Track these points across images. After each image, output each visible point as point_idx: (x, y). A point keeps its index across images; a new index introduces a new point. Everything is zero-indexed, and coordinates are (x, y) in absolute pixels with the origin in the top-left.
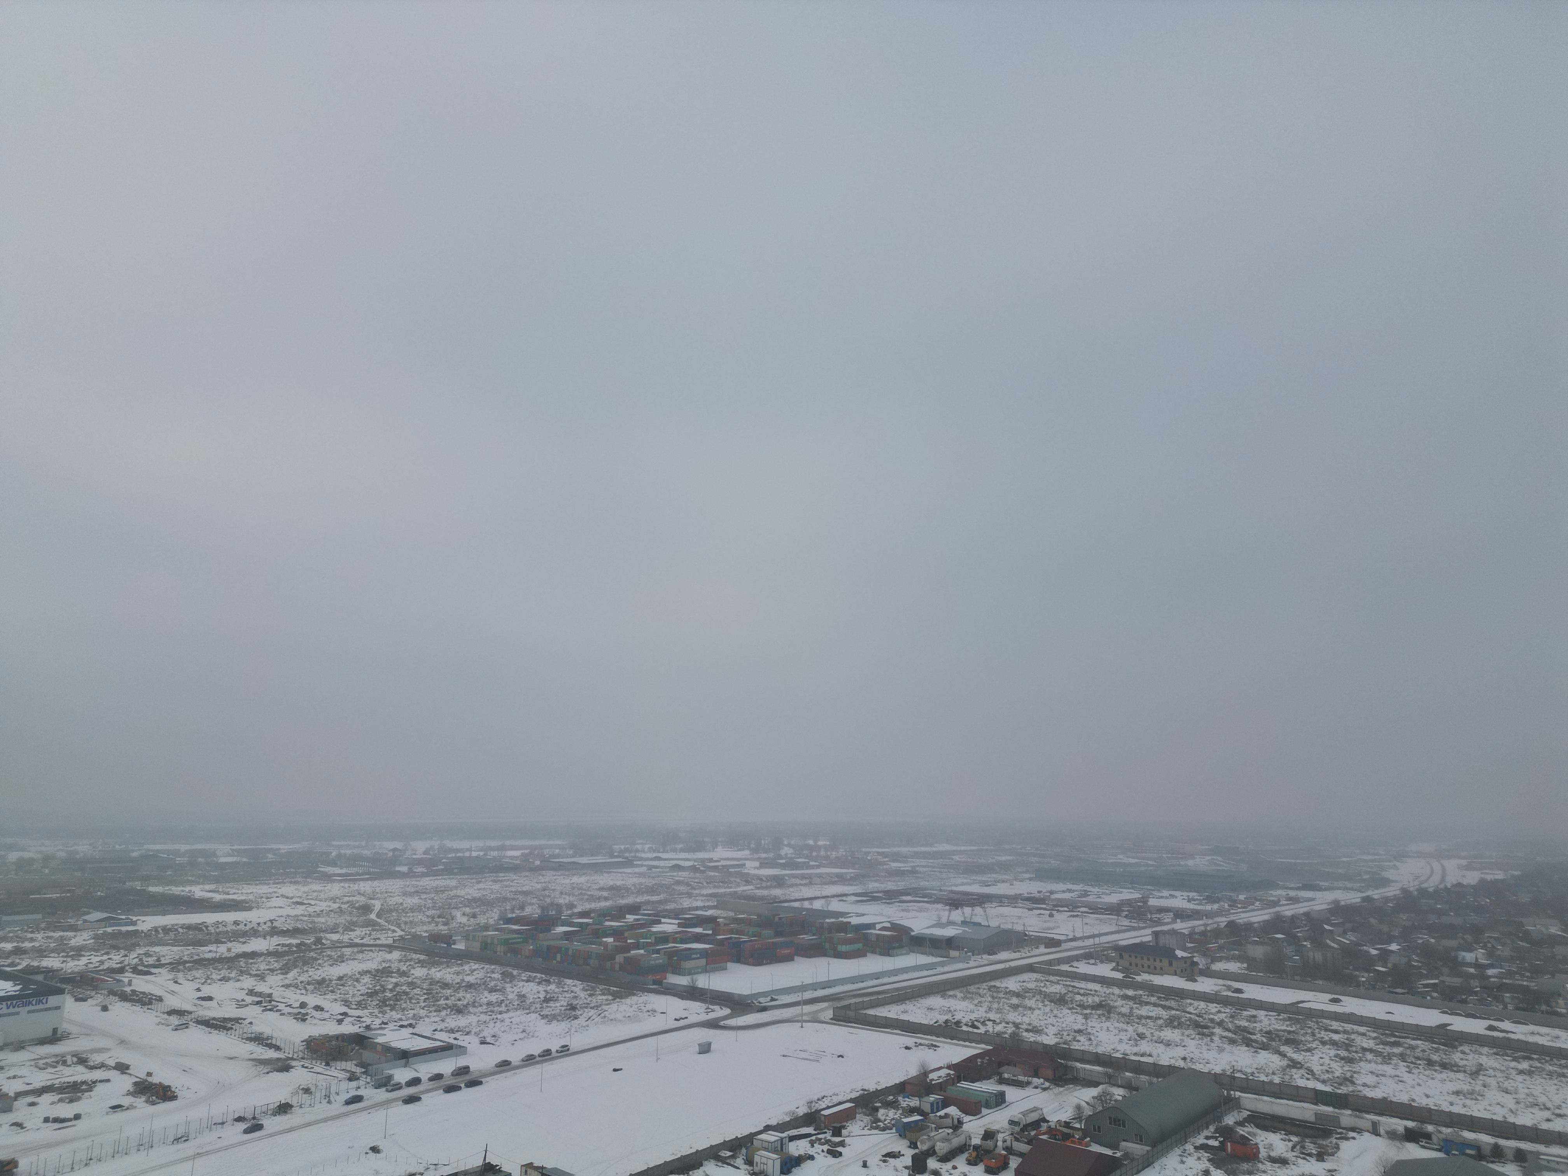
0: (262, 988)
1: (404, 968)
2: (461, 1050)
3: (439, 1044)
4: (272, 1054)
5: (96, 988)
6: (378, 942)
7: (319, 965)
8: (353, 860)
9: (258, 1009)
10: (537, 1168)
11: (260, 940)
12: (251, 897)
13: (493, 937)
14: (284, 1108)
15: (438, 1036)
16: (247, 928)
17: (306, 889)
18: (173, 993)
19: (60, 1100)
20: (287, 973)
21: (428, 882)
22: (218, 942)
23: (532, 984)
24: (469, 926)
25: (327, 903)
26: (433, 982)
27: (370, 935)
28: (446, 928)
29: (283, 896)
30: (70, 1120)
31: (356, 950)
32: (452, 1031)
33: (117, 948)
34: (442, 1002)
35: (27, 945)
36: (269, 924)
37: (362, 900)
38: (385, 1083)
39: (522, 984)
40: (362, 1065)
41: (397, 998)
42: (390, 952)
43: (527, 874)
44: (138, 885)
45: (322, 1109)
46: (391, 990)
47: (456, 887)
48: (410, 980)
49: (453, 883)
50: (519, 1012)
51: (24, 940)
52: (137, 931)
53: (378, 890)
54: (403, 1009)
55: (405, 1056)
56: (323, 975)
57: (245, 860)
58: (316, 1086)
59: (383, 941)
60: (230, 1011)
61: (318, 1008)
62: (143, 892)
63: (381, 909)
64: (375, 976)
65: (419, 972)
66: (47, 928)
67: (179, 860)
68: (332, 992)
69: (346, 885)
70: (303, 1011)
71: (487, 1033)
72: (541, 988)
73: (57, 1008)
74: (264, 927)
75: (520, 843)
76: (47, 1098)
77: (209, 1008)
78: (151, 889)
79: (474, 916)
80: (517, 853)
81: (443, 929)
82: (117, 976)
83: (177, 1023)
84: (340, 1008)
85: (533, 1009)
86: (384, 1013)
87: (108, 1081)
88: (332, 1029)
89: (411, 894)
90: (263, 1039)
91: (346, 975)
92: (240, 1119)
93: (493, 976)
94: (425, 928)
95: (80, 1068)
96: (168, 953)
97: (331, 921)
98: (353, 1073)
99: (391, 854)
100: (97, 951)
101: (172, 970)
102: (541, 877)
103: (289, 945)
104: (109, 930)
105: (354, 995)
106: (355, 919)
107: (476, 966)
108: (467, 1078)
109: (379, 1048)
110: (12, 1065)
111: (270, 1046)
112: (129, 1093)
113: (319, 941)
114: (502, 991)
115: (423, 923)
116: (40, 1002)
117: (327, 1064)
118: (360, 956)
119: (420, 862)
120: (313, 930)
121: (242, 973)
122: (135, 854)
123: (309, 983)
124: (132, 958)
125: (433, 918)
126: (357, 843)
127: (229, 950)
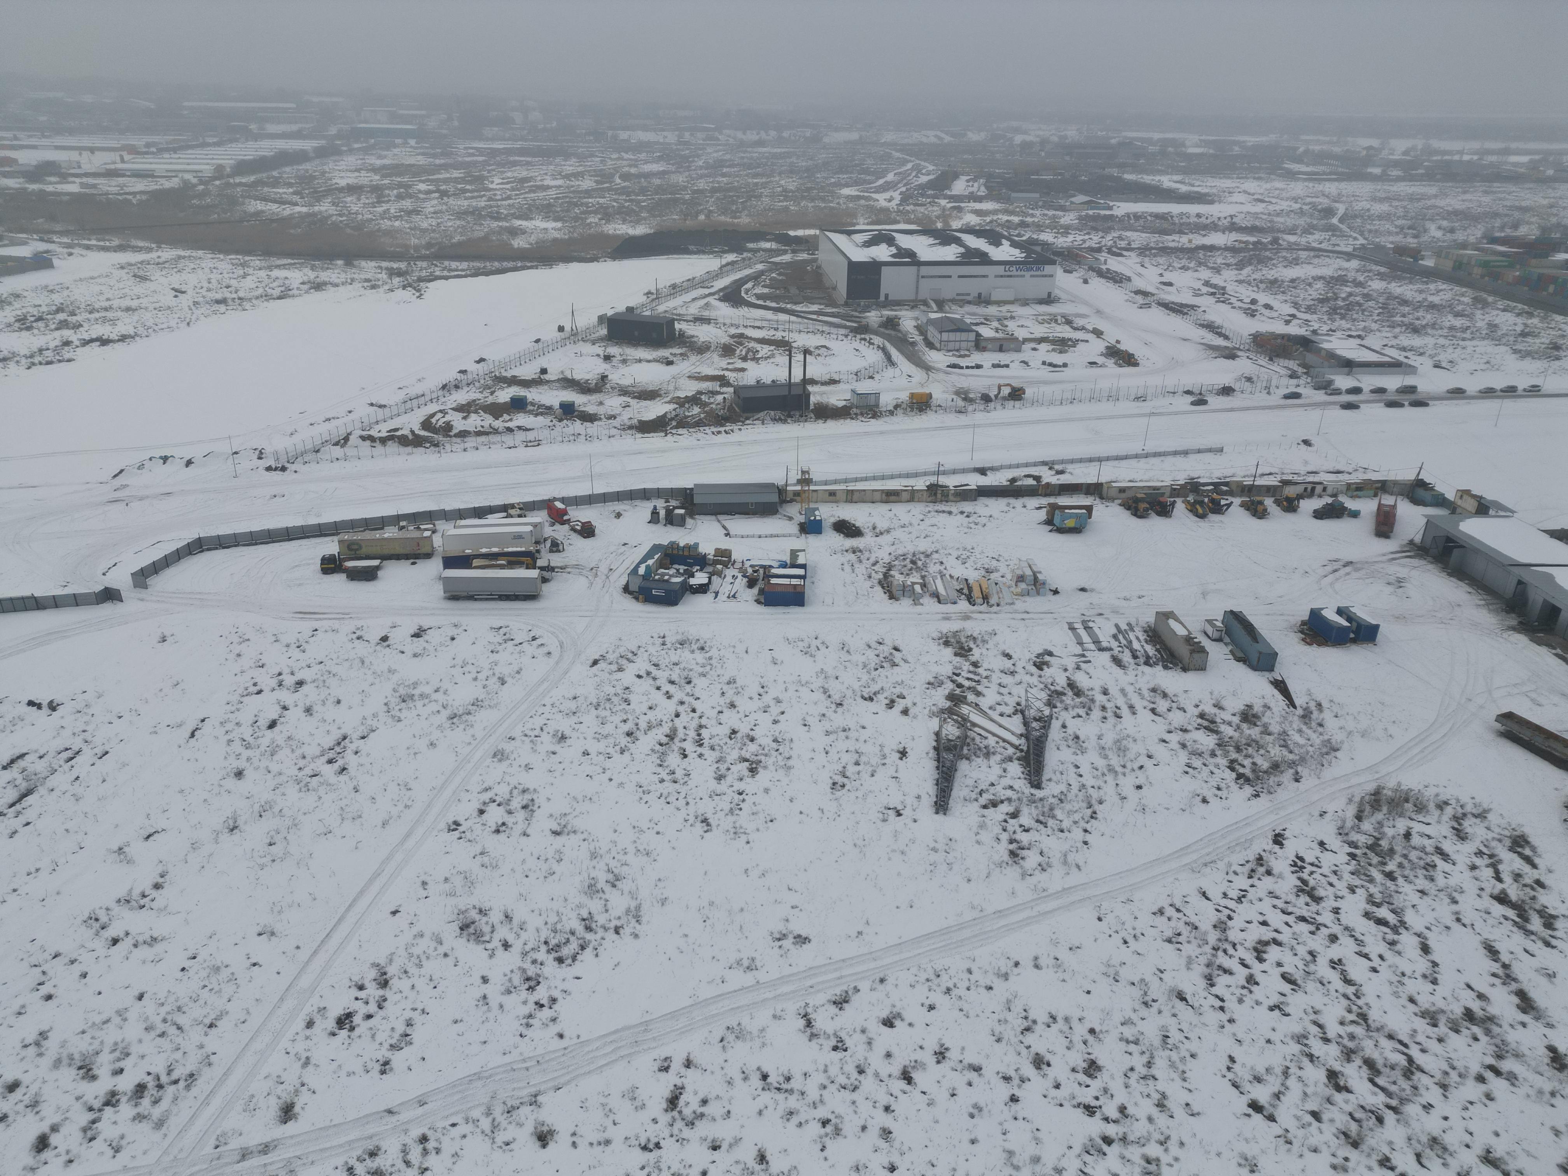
0: (1217, 280)
1: (1361, 279)
2: (1411, 370)
3: (1387, 359)
4: (1220, 342)
5: (1079, 263)
6: (1337, 248)
7: (1274, 265)
8: (1320, 158)
9: (1212, 300)
10: (1474, 497)
11: (1219, 234)
12: (1214, 191)
13: (1470, 257)
14: (1227, 391)
15: (1387, 351)
16: (1209, 221)
17: (1268, 186)
18: (1140, 275)
19: (1053, 350)
20: (1241, 269)
21: (1403, 188)
22: (1181, 232)
23: (1509, 314)
24: (1444, 241)
25: (1288, 203)
26: (1391, 297)
27: (1329, 240)
28: (1416, 241)
29: (1245, 192)
30: (1060, 366)
31: (1312, 254)
32: (1404, 349)
33: (1096, 229)
34: (1398, 319)
35: (1029, 220)
36: (1229, 219)
37: (1325, 202)
38: (1326, 386)
39: (1495, 312)
40: (1303, 365)
41: (1349, 308)
42: (1348, 260)
43: (1531, 185)
44: (1115, 172)
45: (1261, 398)
46: (1344, 299)
47: (1436, 196)
48: (1366, 291)
49: (1432, 190)
50: (1486, 342)
51: (1026, 215)
52: (1112, 215)
53: (1344, 192)
54: (1354, 320)
55: (1349, 365)
56: (1276, 275)
57: (1211, 151)
58: (1258, 377)
59: (1342, 248)
60: (1186, 298)
61: (1268, 306)
62: (1119, 179)
63: (1345, 214)
64: (1329, 283)
65: (1377, 285)
66: (1043, 207)
67: (1152, 149)
68: (1283, 293)
69: (1311, 185)
70: (1253, 307)
71: (1443, 358)
72: (1519, 320)
73: (1051, 276)
74: (1225, 222)
75: (1531, 146)
76: (1044, 347)
77: (1169, 293)
78: (1127, 176)
79: (1452, 231)
80: (1525, 159)
81: (1412, 242)
82: (1096, 255)
83: (1142, 302)
84: (1288, 309)
85: (1504, 341)
86: (1333, 320)
87: (1087, 341)
88: (1279, 328)
89: (1381, 200)
90: (1215, 328)
91: (1298, 278)
92: (1188, 392)
93: (1462, 299)
94: (1391, 239)
95: (1067, 328)
96: (1138, 238)
97: (1290, 222)
98: (1295, 372)
99: (1365, 152)
100: (1080, 230)
101: (1140, 254)
102: (1550, 191)
103: (1247, 242)
104: (1091, 212)
105: (1304, 299)
106: (1315, 222)
107: (1444, 286)
108: (1413, 397)
109: (1323, 353)
110: (1020, 317)
111: (1220, 334)
112: (1102, 355)
113: (1275, 241)
114: (1470, 317)
115: (1390, 233)
116: (1039, 269)
117: (1271, 359)
118: (1316, 261)
119: (1396, 164)
120: (1271, 230)
121: (1200, 264)
122: (1113, 141)
123: (1261, 282)
124: (1108, 240)
125: (1402, 228)
126: (1328, 139)
127: (1190, 241)
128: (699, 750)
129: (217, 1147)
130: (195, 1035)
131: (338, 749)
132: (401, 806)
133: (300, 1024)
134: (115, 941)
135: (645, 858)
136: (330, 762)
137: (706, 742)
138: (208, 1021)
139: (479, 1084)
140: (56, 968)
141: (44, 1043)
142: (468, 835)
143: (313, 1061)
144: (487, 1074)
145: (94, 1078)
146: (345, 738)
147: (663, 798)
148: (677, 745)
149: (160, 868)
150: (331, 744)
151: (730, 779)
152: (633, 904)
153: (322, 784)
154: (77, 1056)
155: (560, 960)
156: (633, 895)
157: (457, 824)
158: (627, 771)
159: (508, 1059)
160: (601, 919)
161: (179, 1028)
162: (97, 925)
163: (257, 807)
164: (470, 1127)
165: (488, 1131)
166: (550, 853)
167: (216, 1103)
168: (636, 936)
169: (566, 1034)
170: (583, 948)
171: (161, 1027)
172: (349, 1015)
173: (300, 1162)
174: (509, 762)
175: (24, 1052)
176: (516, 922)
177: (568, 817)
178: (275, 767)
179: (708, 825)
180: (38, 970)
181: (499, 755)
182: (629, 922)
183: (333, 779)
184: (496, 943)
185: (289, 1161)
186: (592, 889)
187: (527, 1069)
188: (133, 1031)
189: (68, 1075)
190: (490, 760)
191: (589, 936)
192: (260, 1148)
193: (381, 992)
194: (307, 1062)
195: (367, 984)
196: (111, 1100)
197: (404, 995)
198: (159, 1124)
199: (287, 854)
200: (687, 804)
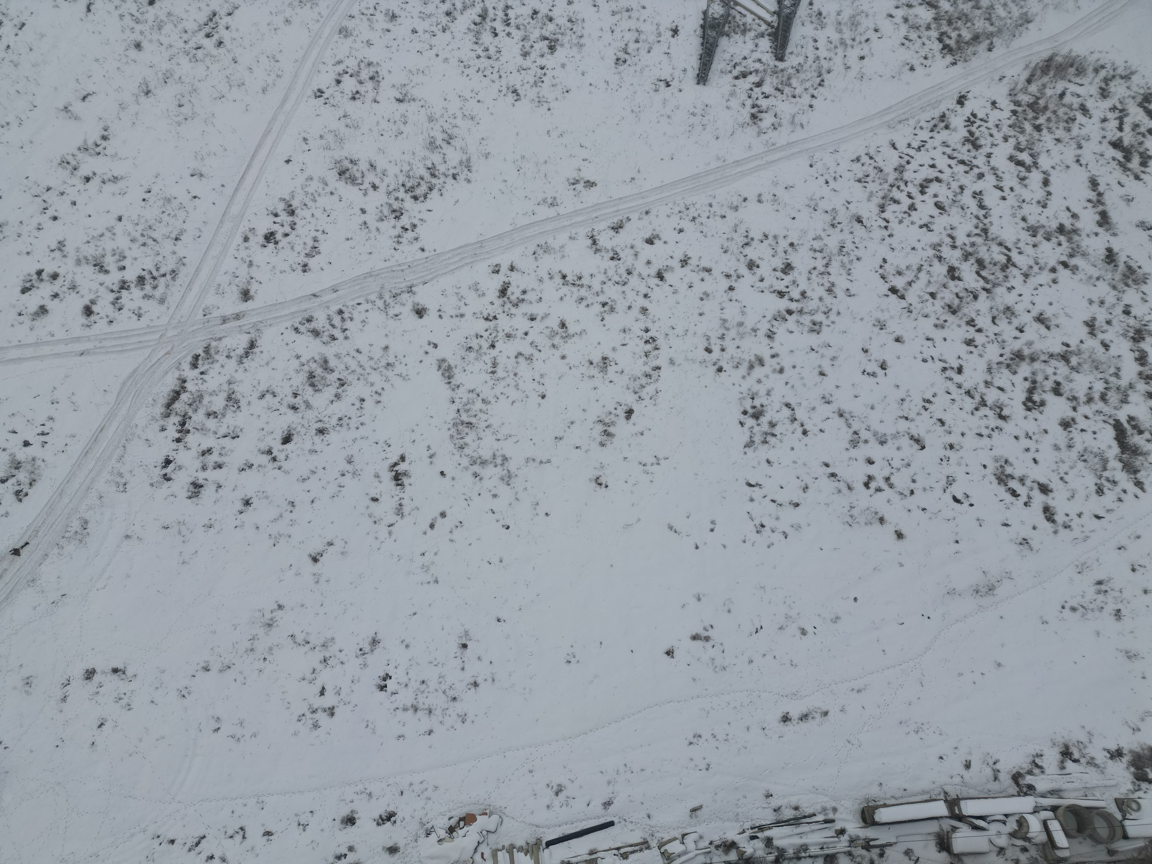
128: (508, 29)
129: (205, 315)
130: (167, 246)
131: (211, 25)
132: (273, 76)
133: (239, 239)
134: (88, 179)
135: (470, 122)
136: (208, 36)
137: (512, 21)
138: (173, 236)
139: (371, 279)
140: (52, 197)
141: (63, 249)
142: (331, 100)
143: (255, 263)
144: (375, 273)
145: (107, 272)
146: (215, 14)
147: (480, 72)
148: (488, 24)
149: (102, 124)
150: (205, 19)
151: (534, 55)
152: (464, 158)
153: (206, 55)
154: (90, 258)
155: (415, 198)
156: (464, 151)
157: (320, 91)
158: (450, 48)
159: (388, 264)
160: (442, 168)
161: (155, 240)
162: (70, 167)
163: (160, 74)
164: (369, 306)
165: (382, 308)
166: (397, 117)
167: (196, 289)
168: (469, 181)
169: (425, 248)
170: (431, 189)
171: (142, 240)
172: (272, 234)
173: (262, 325)
174: (352, 38)
175: (53, 255)
176: (378, 169)
177: (408, 88)
178: (165, 41)
179: (518, 95)
180: (39, 200)
181: (344, 32)
182: (462, 171)
183: (214, 51)
184: (366, 185)
185: (255, 324)
186: (432, 145)
187: (403, 271)
188: (122, 242)
189: (89, 270)
190: (336, 37)
191: (434, 181)
192: (234, 316)
193: (291, 219)
194: (251, 264)
195: (280, 213)
196: (124, 285)
197: (308, 220)
198: (162, 301)
199: (194, 115)
200: (500, 77)
